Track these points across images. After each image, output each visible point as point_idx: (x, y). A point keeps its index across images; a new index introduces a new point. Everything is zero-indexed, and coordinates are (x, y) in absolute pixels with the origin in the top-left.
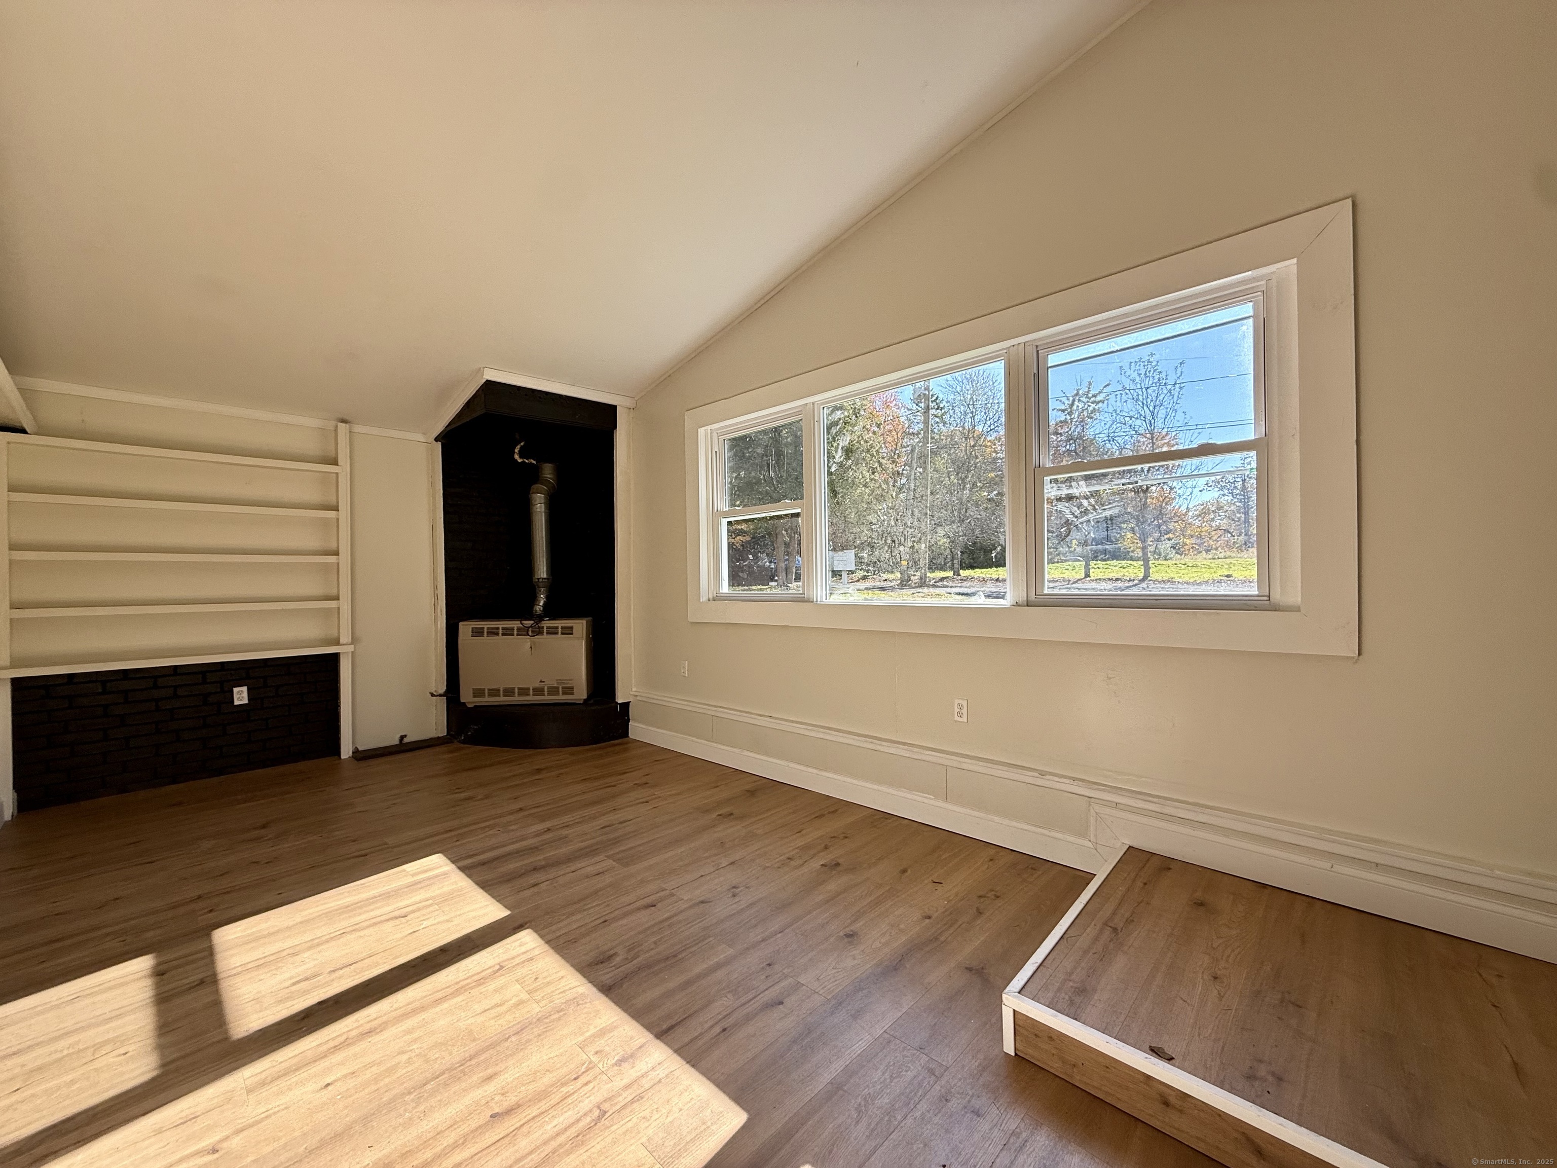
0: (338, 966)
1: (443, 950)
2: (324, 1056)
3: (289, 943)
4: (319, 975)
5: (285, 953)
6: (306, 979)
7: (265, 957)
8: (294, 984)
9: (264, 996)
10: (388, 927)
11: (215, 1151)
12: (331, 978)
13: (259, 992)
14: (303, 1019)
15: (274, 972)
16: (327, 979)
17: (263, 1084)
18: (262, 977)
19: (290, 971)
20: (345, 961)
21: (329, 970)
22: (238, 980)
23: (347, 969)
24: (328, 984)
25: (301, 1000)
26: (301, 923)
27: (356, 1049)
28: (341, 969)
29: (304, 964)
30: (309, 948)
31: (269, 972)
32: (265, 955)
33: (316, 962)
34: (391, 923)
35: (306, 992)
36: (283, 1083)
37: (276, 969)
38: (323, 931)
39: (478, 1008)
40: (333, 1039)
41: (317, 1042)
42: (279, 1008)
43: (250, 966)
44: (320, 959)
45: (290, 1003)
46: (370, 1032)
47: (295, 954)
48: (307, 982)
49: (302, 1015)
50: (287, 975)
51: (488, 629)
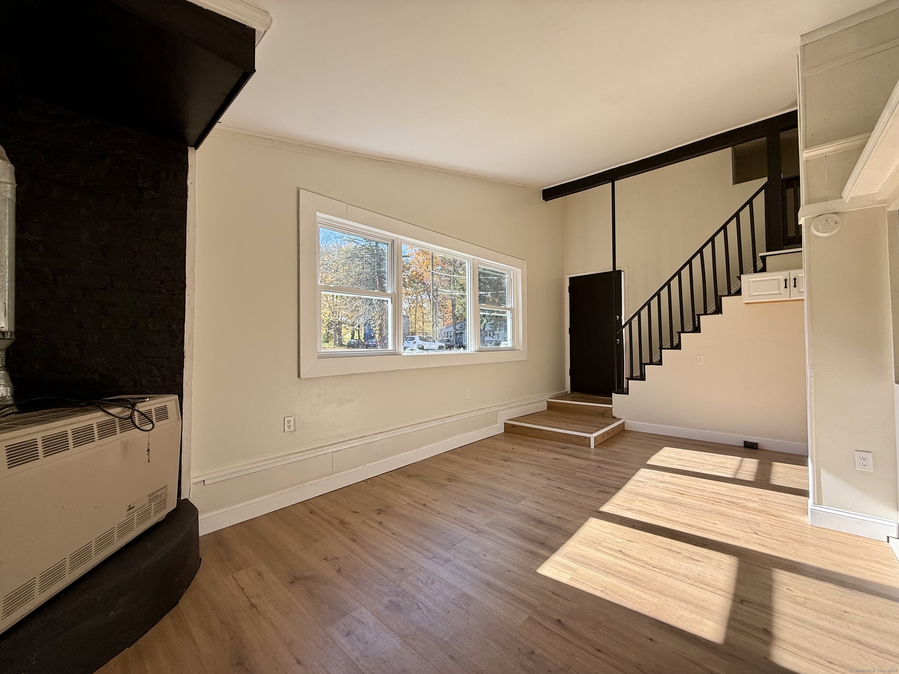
0: (674, 554)
1: (633, 527)
2: (709, 530)
3: (683, 586)
4: (686, 556)
5: (690, 581)
6: (692, 559)
7: (701, 588)
8: (699, 561)
9: (716, 566)
10: (634, 553)
11: (756, 533)
12: (683, 551)
13: (716, 570)
14: (706, 545)
15: (703, 575)
16: (685, 552)
17: (733, 537)
18: (709, 577)
19: (696, 569)
20: (670, 553)
21: (680, 555)
22: (722, 586)
23: (673, 549)
24: (686, 550)
25: (701, 552)
26: (664, 595)
27: (698, 525)
28: (675, 551)
29: (687, 567)
30: (676, 573)
31: (705, 577)
32: (700, 589)
33: (681, 563)
34: (630, 553)
35: (697, 554)
36: (727, 533)
37: (701, 576)
38: (661, 577)
39: (653, 508)
40: (702, 532)
41: (708, 535)
42: (712, 556)
43: (712, 589)
44: (678, 563)
45: (706, 554)
46: (689, 525)
47: (686, 576)
48: (693, 557)
49: (706, 546)
50: (699, 568)
51: (45, 440)
